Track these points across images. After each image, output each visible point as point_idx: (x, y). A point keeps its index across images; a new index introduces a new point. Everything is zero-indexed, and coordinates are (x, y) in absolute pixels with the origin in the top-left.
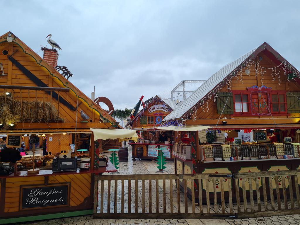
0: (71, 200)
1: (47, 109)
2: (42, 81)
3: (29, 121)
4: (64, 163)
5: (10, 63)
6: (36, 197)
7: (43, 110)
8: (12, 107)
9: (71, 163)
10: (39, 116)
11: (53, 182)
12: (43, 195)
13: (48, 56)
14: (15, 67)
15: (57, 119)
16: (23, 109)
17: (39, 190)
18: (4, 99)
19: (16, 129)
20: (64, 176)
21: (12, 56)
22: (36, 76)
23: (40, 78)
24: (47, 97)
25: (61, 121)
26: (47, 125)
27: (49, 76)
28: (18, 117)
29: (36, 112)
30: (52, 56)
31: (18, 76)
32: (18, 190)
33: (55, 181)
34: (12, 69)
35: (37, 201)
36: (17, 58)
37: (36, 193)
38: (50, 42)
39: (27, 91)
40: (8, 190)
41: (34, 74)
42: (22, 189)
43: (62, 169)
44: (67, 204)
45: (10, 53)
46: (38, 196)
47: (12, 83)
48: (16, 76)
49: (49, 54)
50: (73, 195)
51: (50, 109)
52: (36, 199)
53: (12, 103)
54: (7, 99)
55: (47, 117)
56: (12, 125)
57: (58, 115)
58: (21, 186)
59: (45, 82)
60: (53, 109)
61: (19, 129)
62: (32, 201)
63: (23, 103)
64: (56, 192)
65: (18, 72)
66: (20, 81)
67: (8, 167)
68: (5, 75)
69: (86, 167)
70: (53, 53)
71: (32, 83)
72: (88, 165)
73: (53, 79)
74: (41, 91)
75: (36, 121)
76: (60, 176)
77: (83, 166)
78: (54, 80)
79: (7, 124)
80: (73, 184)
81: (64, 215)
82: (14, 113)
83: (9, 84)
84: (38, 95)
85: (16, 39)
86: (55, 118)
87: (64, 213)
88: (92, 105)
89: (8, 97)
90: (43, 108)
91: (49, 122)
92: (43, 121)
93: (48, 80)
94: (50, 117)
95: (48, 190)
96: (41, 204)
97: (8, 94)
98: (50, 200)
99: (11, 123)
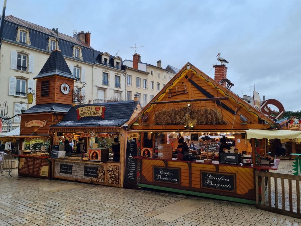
0: (237, 189)
1: (213, 114)
2: (210, 93)
3: (203, 124)
4: (228, 156)
5: (190, 84)
6: (211, 180)
7: (211, 115)
8: (192, 114)
9: (234, 157)
10: (208, 120)
11: (222, 171)
12: (215, 179)
13: (218, 71)
14: (192, 86)
15: (222, 121)
16: (198, 115)
17: (213, 176)
18: (187, 109)
19: (195, 130)
20: (230, 167)
21: (191, 79)
22: (206, 90)
23: (208, 91)
24: (214, 105)
25: (225, 123)
26: (215, 126)
27: (214, 88)
28: (195, 121)
29: (207, 117)
30: (221, 71)
31: (194, 92)
32: (199, 173)
33: (224, 171)
34: (191, 88)
35: (212, 184)
36: (193, 80)
37: (211, 177)
38: (220, 60)
39: (199, 102)
40: (193, 172)
41: (204, 89)
42: (201, 173)
43: (227, 162)
44: (234, 191)
45: (189, 77)
46: (212, 180)
47: (191, 97)
48: (193, 92)
49: (219, 69)
50: (239, 184)
51: (216, 114)
52: (211, 182)
53: (191, 111)
54: (188, 109)
55: (214, 120)
56: (192, 127)
57: (222, 118)
58: (200, 170)
59: (212, 94)
60: (218, 114)
61: (197, 130)
62: (208, 183)
63: (198, 110)
64: (225, 180)
65: (195, 89)
66: (196, 95)
67: (192, 155)
68: (187, 93)
69: (248, 163)
70: (221, 68)
71: (204, 95)
72: (250, 161)
73: (217, 91)
74: (208, 101)
75: (207, 124)
76: (227, 167)
77: (245, 161)
78: (219, 91)
79: (189, 126)
80: (238, 175)
81: (232, 199)
82: (193, 119)
83: (190, 99)
84: (207, 104)
85: (192, 66)
86: (220, 121)
87: (232, 198)
88: (249, 109)
89: (189, 108)
90: (210, 113)
91: (216, 124)
92: (212, 123)
93: (214, 92)
94: (216, 121)
95: (219, 176)
96: (214, 187)
97: (189, 105)
98: (221, 185)
99: (192, 125)
